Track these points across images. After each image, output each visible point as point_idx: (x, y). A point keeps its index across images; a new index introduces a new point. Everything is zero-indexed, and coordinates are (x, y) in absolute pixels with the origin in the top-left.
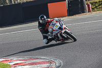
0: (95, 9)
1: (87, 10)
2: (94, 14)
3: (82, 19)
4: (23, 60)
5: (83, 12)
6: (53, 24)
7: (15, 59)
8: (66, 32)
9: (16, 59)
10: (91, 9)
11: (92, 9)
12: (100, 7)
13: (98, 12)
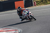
0: (38, 4)
2: (37, 7)
3: (31, 9)
5: (32, 6)
6: (24, 11)
10: (36, 4)
12: (40, 3)
13: (39, 6)
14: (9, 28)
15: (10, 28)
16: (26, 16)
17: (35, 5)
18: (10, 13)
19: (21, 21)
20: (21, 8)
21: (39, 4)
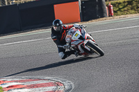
0: (119, 12)
1: (108, 13)
2: (116, 18)
4: (20, 81)
5: (102, 16)
6: (71, 32)
7: (9, 80)
8: (89, 44)
9: (11, 80)
11: (114, 12)
12: (126, 9)
13: (122, 16)
14: (39, 77)
15: (41, 77)
16: (77, 46)
17: (110, 15)
18: (40, 36)
19: (63, 58)
20: (61, 22)
21: (122, 10)
